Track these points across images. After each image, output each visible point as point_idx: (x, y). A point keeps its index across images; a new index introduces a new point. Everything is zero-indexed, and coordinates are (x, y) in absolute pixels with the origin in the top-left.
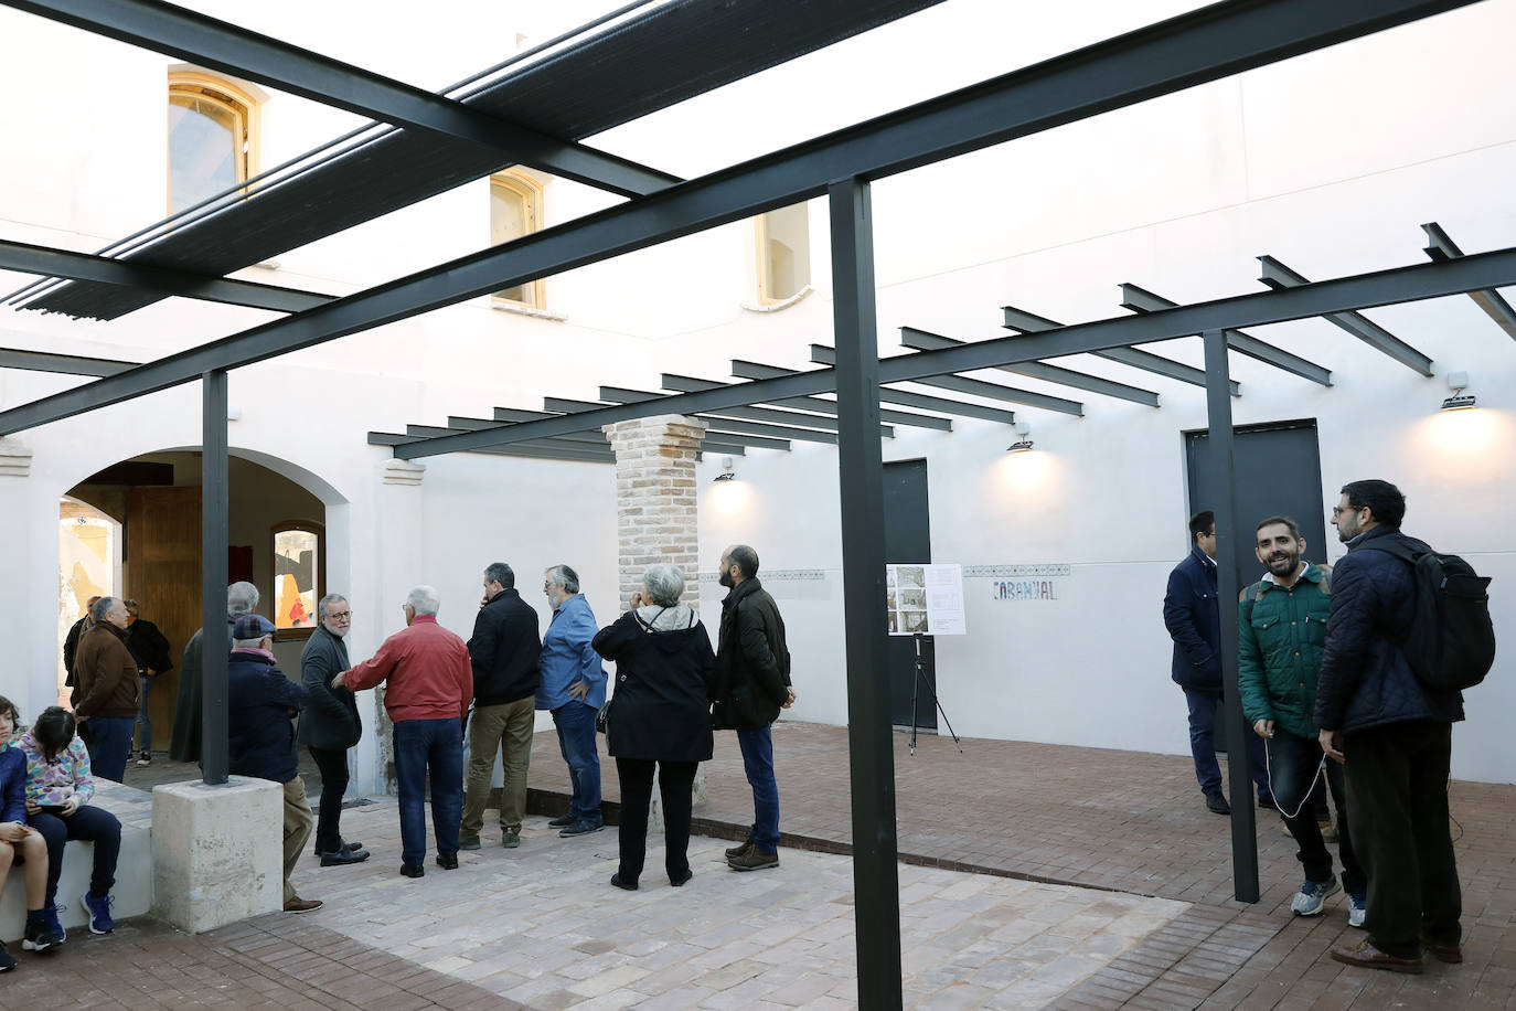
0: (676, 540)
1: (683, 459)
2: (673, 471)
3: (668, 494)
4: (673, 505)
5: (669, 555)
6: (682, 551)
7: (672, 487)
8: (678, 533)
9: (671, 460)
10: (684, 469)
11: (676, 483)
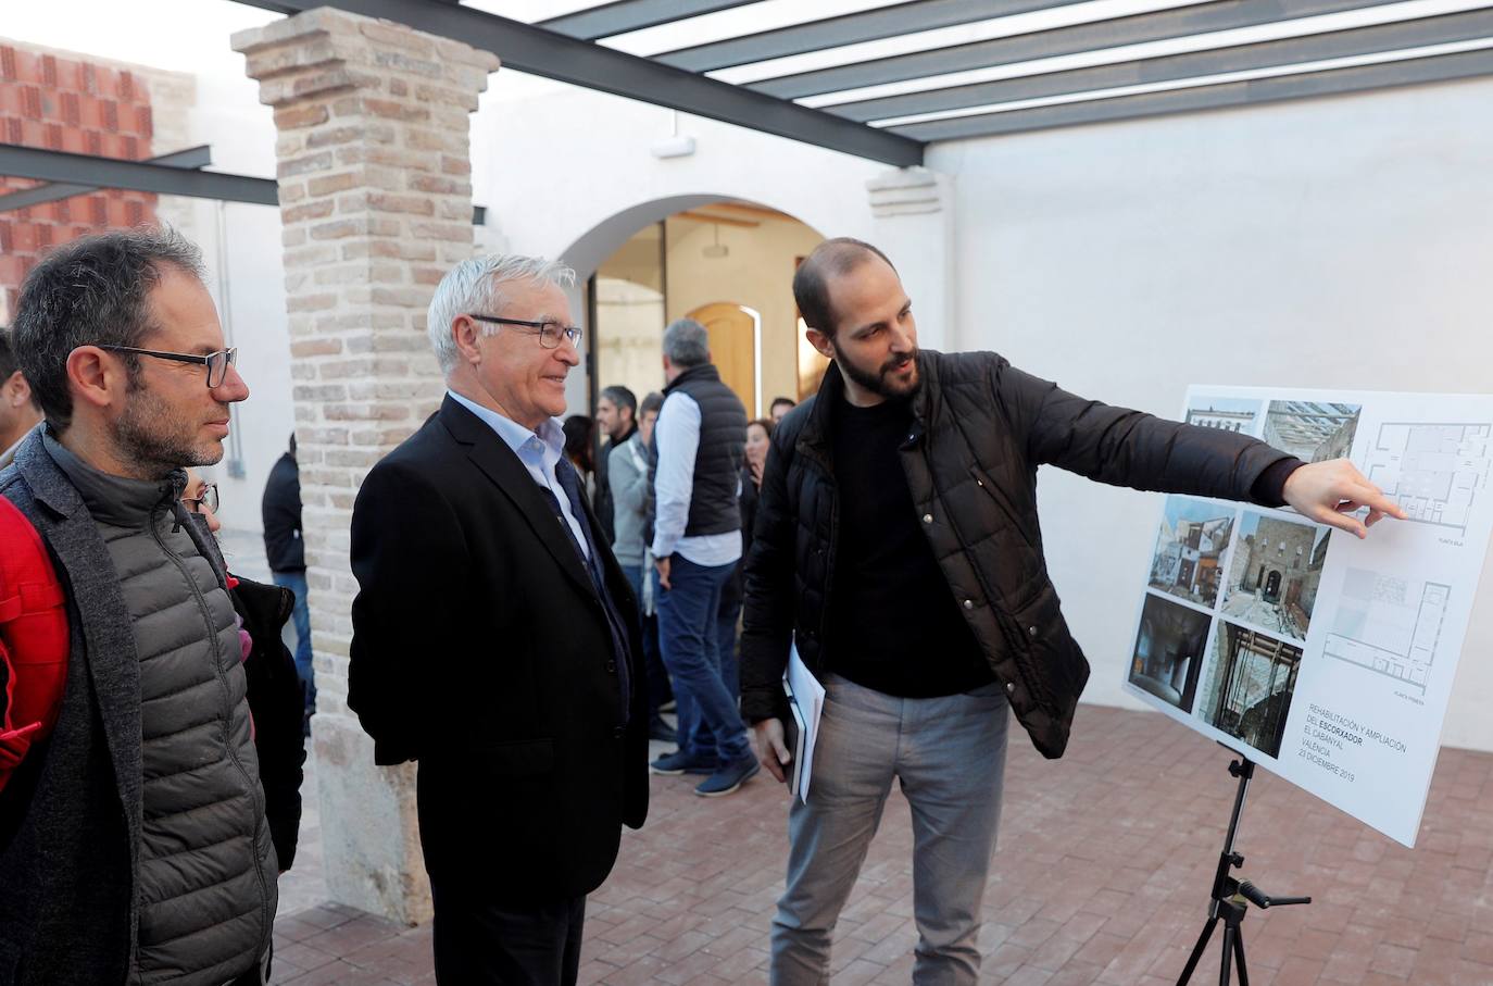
0: (321, 326)
1: (335, 123)
2: (307, 161)
3: (299, 219)
4: (311, 244)
5: (307, 361)
6: (338, 352)
7: (309, 200)
8: (327, 307)
9: (301, 135)
10: (333, 148)
11: (317, 188)
